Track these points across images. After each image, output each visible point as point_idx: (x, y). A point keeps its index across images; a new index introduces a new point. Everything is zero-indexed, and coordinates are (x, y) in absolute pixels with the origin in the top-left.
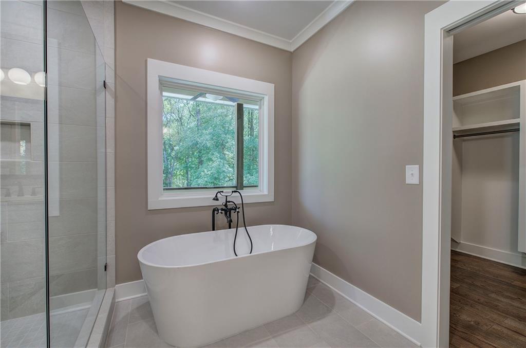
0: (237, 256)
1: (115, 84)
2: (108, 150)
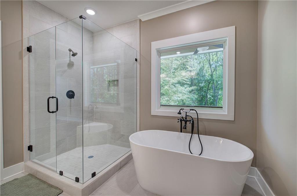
1: (140, 58)
2: (137, 87)
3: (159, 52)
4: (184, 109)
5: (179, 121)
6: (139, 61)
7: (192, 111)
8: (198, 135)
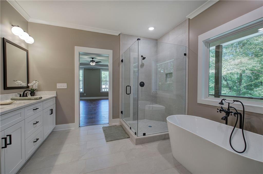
2: (186, 78)
3: (208, 43)
4: (226, 100)
5: (219, 111)
6: (188, 55)
7: (235, 103)
8: (242, 130)
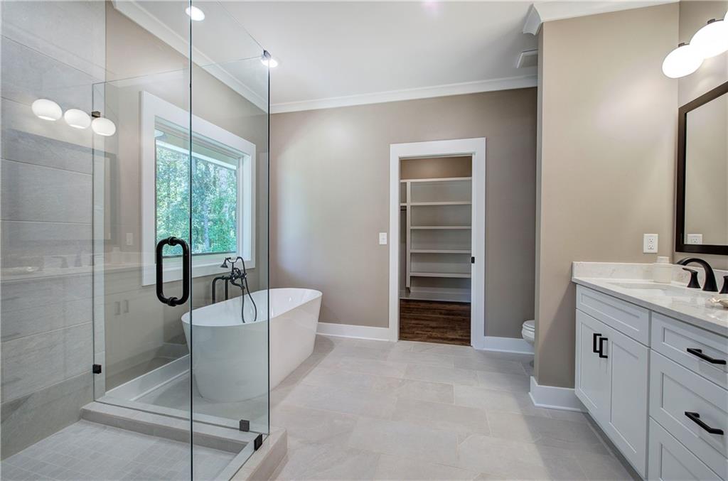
0: (244, 322)
